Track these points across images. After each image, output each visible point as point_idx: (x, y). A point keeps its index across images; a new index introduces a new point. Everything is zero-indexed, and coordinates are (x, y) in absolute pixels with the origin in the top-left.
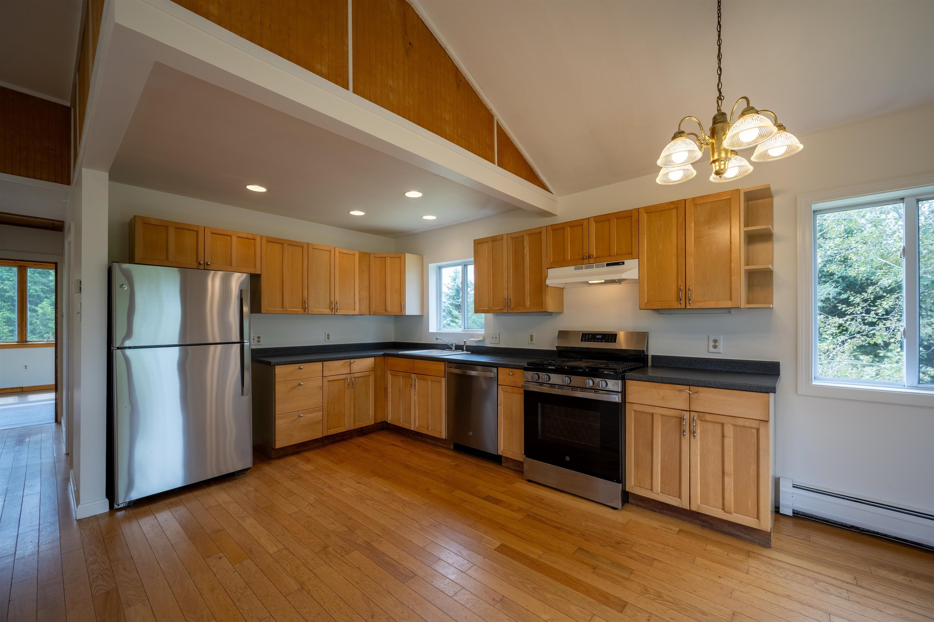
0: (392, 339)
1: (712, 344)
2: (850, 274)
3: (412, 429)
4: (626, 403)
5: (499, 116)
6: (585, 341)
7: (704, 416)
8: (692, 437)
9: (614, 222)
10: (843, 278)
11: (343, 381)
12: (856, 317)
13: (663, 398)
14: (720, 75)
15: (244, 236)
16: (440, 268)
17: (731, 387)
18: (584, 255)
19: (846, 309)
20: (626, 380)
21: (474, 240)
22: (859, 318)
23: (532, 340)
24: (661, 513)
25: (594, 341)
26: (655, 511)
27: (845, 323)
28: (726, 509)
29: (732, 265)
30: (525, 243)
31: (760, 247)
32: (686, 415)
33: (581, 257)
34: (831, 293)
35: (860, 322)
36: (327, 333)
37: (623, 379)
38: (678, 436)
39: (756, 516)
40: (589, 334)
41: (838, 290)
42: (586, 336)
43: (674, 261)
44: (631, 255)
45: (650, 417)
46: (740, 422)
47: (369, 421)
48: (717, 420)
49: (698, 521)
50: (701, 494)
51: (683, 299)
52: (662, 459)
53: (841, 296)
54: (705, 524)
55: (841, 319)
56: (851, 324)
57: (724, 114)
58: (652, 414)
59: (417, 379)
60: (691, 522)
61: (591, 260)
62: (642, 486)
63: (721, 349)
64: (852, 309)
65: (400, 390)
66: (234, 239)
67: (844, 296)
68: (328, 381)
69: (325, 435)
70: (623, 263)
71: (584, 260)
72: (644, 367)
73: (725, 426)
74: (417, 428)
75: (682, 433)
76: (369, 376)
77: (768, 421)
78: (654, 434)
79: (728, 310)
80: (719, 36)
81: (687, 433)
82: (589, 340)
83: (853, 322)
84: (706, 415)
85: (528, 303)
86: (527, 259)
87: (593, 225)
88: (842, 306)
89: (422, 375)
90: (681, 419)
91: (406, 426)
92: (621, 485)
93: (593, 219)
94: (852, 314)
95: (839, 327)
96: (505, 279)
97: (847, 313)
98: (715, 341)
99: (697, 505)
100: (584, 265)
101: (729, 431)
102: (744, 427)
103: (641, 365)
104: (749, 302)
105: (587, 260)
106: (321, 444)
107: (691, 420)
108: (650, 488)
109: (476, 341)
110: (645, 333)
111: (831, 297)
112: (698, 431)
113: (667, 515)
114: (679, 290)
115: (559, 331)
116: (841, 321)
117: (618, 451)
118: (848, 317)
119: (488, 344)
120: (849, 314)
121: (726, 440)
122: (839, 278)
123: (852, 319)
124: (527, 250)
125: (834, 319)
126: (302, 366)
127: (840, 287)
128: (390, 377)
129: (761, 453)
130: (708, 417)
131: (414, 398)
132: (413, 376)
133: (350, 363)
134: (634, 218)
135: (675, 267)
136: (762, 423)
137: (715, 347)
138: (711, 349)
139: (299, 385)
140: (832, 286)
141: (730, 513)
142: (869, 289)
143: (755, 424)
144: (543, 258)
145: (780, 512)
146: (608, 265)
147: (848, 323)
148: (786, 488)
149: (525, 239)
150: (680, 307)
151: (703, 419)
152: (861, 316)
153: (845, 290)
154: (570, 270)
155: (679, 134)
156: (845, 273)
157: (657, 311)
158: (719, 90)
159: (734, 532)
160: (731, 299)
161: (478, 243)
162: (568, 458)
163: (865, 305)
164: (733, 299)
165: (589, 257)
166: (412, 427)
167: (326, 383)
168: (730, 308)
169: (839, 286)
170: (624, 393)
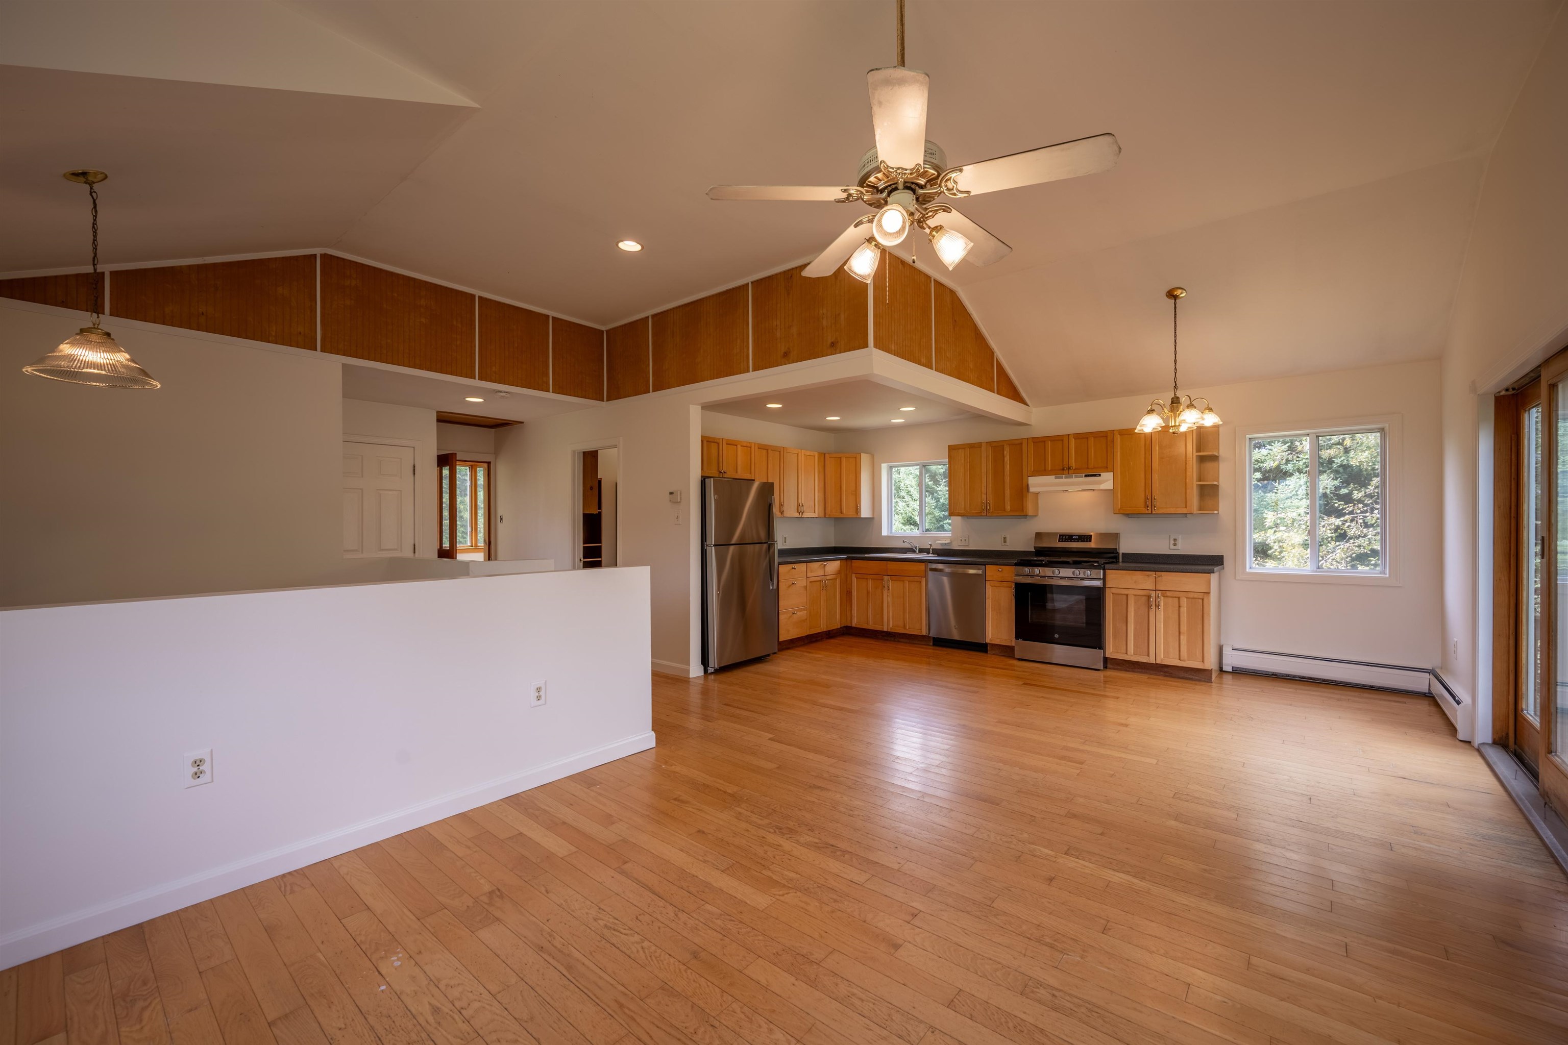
0: (832, 544)
1: (1172, 542)
2: (1352, 463)
3: (885, 629)
4: (1106, 589)
5: (999, 354)
6: (1062, 541)
7: (1166, 593)
8: (1157, 609)
9: (1092, 440)
10: (1345, 467)
11: (819, 582)
12: (1357, 517)
13: (1135, 582)
14: (1176, 373)
15: (745, 445)
16: (891, 468)
17: (1185, 571)
18: (1064, 466)
19: (1344, 507)
20: (1106, 570)
21: (949, 446)
22: (1360, 519)
23: (1005, 542)
24: (1133, 672)
25: (1071, 541)
26: (1128, 671)
27: (1343, 524)
28: (1181, 659)
29: (1187, 481)
30: (1005, 452)
31: (1209, 465)
32: (1153, 594)
33: (1061, 468)
34: (1329, 487)
35: (1361, 523)
36: (784, 537)
37: (1104, 569)
38: (1147, 610)
39: (1201, 660)
40: (1066, 535)
41: (1337, 483)
42: (1062, 537)
43: (1143, 475)
44: (1106, 469)
45: (1125, 596)
46: (1191, 595)
47: (836, 624)
48: (1175, 596)
49: (1162, 673)
50: (1164, 650)
51: (1150, 506)
52: (1135, 628)
53: (1341, 491)
54: (1167, 674)
55: (1338, 520)
56: (1351, 526)
57: (1178, 398)
58: (1127, 595)
59: (891, 581)
60: (1156, 675)
61: (1071, 471)
62: (1119, 651)
63: (1179, 546)
64: (1351, 507)
65: (868, 592)
66: (739, 447)
67: (1344, 491)
68: (810, 582)
69: (808, 634)
70: (1100, 475)
71: (1064, 471)
72: (1117, 562)
73: (1181, 599)
74: (891, 628)
75: (1149, 607)
76: (836, 579)
77: (1209, 593)
78: (1129, 610)
79: (1185, 515)
80: (1175, 349)
81: (1153, 607)
82: (1066, 540)
83: (1353, 524)
84: (1167, 592)
85: (1008, 508)
86: (1008, 467)
87: (1073, 441)
88: (1339, 503)
89: (895, 576)
90: (1149, 597)
91: (878, 628)
92: (1102, 651)
93: (1072, 436)
94: (1351, 513)
95: (1336, 530)
96: (984, 484)
97: (1345, 512)
98: (1175, 540)
99: (1162, 659)
100: (1064, 476)
101: (1184, 602)
102: (1194, 598)
103: (1114, 560)
104: (1200, 509)
105: (1067, 471)
106: (803, 643)
107: (1157, 597)
108: (1125, 652)
109: (942, 544)
110: (1117, 534)
111: (1328, 491)
112: (1162, 604)
113: (1137, 672)
114: (1146, 499)
115: (1036, 533)
116: (1338, 522)
117: (1100, 625)
118: (1347, 517)
119: (956, 546)
120: (1348, 513)
121: (1182, 609)
122: (1339, 467)
123: (1352, 521)
124: (1007, 459)
125: (1330, 520)
126: (796, 566)
127: (1339, 479)
128: (854, 580)
129: (1205, 615)
130: (1168, 594)
131: (888, 599)
132: (885, 578)
133: (825, 565)
134: (1109, 438)
135: (1144, 481)
136: (1205, 595)
137: (1175, 545)
138: (1172, 547)
139: (793, 584)
140: (1331, 477)
141: (1184, 661)
142: (1372, 481)
143: (1201, 596)
144: (1024, 467)
145: (1224, 670)
146: (1086, 476)
147: (1347, 524)
148: (1227, 651)
149: (1005, 448)
150: (1147, 512)
151: (1165, 595)
152: (1363, 516)
153: (1346, 483)
154: (1051, 479)
155: (1151, 411)
156: (1345, 461)
157: (1128, 515)
158: (1175, 382)
159: (1188, 676)
160: (1186, 507)
161: (952, 449)
162: (1056, 636)
163: (1371, 501)
164: (1188, 506)
165: (1069, 468)
166: (884, 628)
167: (808, 583)
168: (1186, 514)
169: (1339, 477)
170: (1104, 579)
